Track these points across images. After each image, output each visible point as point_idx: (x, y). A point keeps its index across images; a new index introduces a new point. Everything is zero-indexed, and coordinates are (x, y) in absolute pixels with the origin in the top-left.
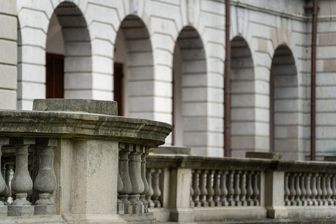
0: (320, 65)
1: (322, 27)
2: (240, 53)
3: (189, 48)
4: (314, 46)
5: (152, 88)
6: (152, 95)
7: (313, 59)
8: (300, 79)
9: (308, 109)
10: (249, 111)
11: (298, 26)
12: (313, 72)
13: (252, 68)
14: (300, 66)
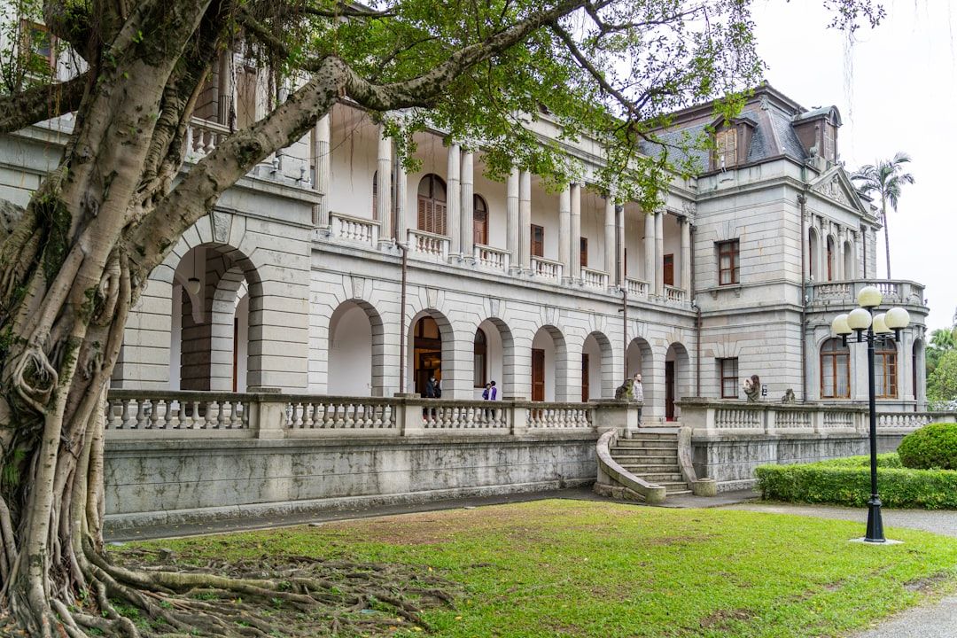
0: (703, 353)
1: (703, 333)
2: (645, 347)
3: (603, 344)
4: (698, 343)
5: (566, 364)
6: (566, 369)
7: (698, 350)
8: (691, 361)
9: (696, 377)
10: (650, 378)
11: (690, 333)
12: (698, 358)
13: (652, 355)
14: (691, 354)
